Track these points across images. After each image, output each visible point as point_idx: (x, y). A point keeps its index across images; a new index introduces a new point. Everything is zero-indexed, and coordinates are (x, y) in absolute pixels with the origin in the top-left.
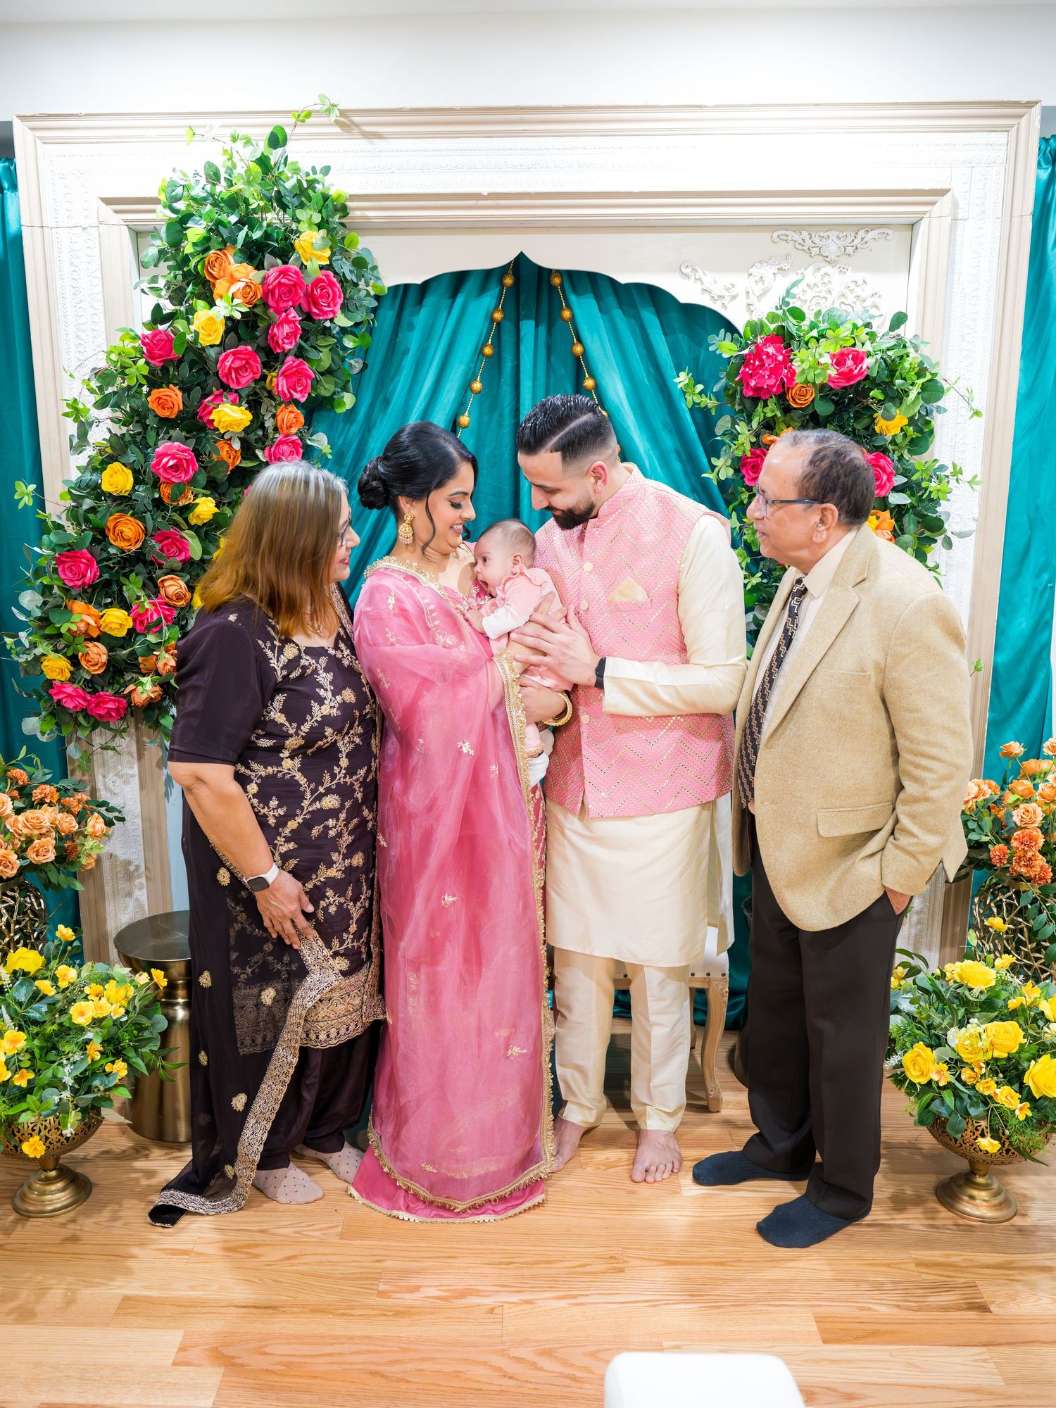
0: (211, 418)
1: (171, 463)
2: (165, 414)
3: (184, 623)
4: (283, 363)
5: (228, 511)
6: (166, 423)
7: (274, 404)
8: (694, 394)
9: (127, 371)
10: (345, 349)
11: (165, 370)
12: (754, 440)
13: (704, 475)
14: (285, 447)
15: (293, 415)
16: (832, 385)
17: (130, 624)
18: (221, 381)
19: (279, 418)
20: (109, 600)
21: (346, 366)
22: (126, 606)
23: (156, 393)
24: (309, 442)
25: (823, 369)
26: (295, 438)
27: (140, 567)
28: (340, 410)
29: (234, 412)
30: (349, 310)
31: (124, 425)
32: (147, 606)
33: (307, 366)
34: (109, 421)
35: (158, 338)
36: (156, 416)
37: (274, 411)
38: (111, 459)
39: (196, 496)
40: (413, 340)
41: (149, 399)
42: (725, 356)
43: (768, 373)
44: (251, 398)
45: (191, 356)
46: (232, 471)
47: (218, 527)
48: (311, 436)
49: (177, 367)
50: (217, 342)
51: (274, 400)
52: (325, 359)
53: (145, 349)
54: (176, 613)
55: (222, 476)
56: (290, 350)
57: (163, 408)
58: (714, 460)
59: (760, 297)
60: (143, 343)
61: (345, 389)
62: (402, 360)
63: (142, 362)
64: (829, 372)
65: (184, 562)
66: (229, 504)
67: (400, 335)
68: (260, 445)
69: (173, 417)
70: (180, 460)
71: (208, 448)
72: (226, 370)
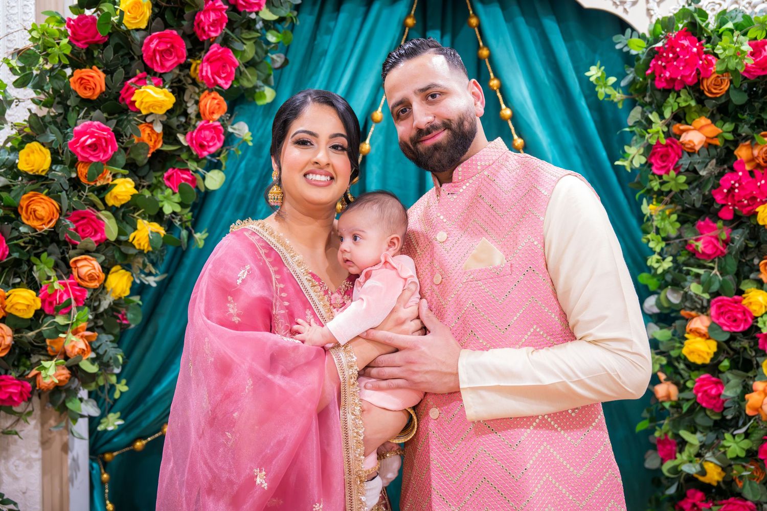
0: (133, 99)
1: (89, 142)
2: (87, 94)
3: (96, 304)
4: (208, 50)
5: (147, 193)
6: (89, 105)
7: (197, 90)
8: (605, 85)
9: (49, 50)
10: (268, 43)
11: (89, 52)
12: (666, 129)
13: (617, 163)
14: (207, 133)
15: (216, 101)
16: (746, 75)
17: (38, 305)
18: (145, 65)
19: (202, 103)
20: (18, 280)
21: (269, 61)
22: (34, 285)
23: (79, 73)
24: (230, 130)
25: (740, 59)
26: (217, 124)
27: (53, 247)
28: (260, 103)
29: (157, 93)
30: (273, 5)
31: (45, 105)
32: (57, 286)
33: (231, 54)
34: (30, 101)
35: (84, 22)
36: (78, 96)
37: (197, 98)
38: (29, 139)
39: (114, 176)
40: (330, 43)
41: (71, 80)
42: (633, 52)
43: (682, 64)
44: (174, 85)
45: (115, 40)
46: (153, 154)
47: (136, 209)
48: (232, 125)
49: (103, 50)
50: (143, 26)
51: (198, 87)
52: (249, 50)
53: (69, 32)
54: (88, 295)
55: (143, 158)
56: (216, 37)
57: (85, 88)
58: (626, 148)
59: (658, 3)
60: (69, 26)
61: (266, 82)
62: (319, 60)
63: (65, 41)
64: (746, 61)
65: (99, 243)
66: (149, 187)
67: (318, 38)
68: (182, 129)
69: (95, 97)
70: (99, 138)
71: (129, 130)
72: (150, 53)
